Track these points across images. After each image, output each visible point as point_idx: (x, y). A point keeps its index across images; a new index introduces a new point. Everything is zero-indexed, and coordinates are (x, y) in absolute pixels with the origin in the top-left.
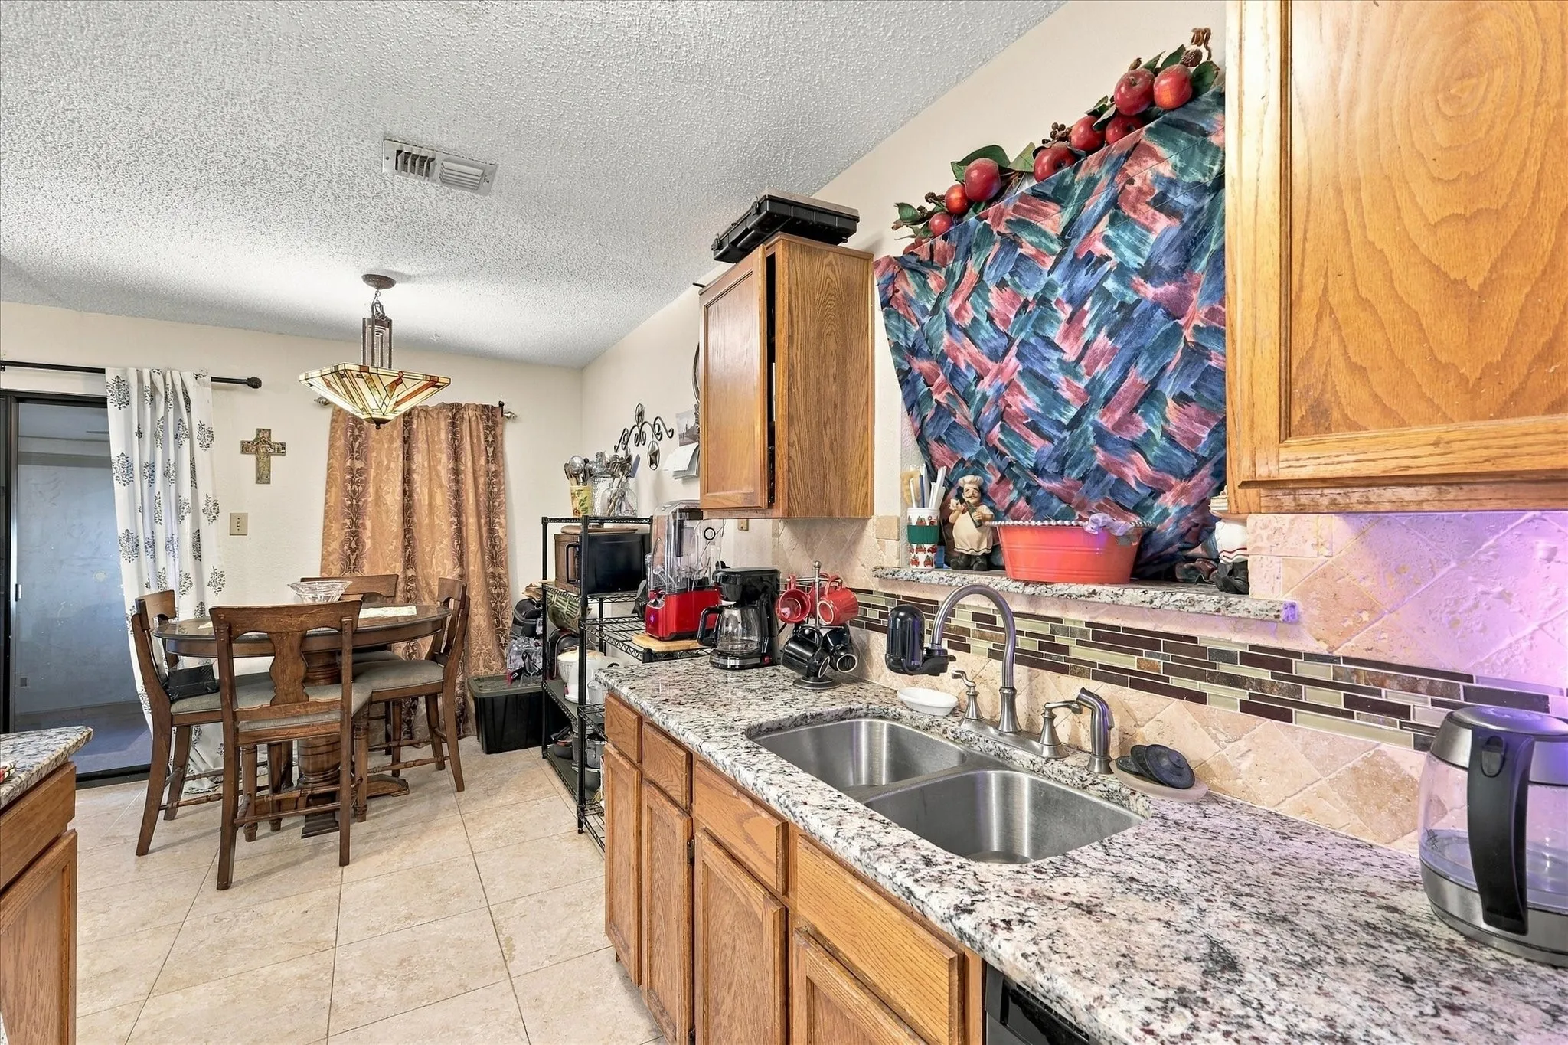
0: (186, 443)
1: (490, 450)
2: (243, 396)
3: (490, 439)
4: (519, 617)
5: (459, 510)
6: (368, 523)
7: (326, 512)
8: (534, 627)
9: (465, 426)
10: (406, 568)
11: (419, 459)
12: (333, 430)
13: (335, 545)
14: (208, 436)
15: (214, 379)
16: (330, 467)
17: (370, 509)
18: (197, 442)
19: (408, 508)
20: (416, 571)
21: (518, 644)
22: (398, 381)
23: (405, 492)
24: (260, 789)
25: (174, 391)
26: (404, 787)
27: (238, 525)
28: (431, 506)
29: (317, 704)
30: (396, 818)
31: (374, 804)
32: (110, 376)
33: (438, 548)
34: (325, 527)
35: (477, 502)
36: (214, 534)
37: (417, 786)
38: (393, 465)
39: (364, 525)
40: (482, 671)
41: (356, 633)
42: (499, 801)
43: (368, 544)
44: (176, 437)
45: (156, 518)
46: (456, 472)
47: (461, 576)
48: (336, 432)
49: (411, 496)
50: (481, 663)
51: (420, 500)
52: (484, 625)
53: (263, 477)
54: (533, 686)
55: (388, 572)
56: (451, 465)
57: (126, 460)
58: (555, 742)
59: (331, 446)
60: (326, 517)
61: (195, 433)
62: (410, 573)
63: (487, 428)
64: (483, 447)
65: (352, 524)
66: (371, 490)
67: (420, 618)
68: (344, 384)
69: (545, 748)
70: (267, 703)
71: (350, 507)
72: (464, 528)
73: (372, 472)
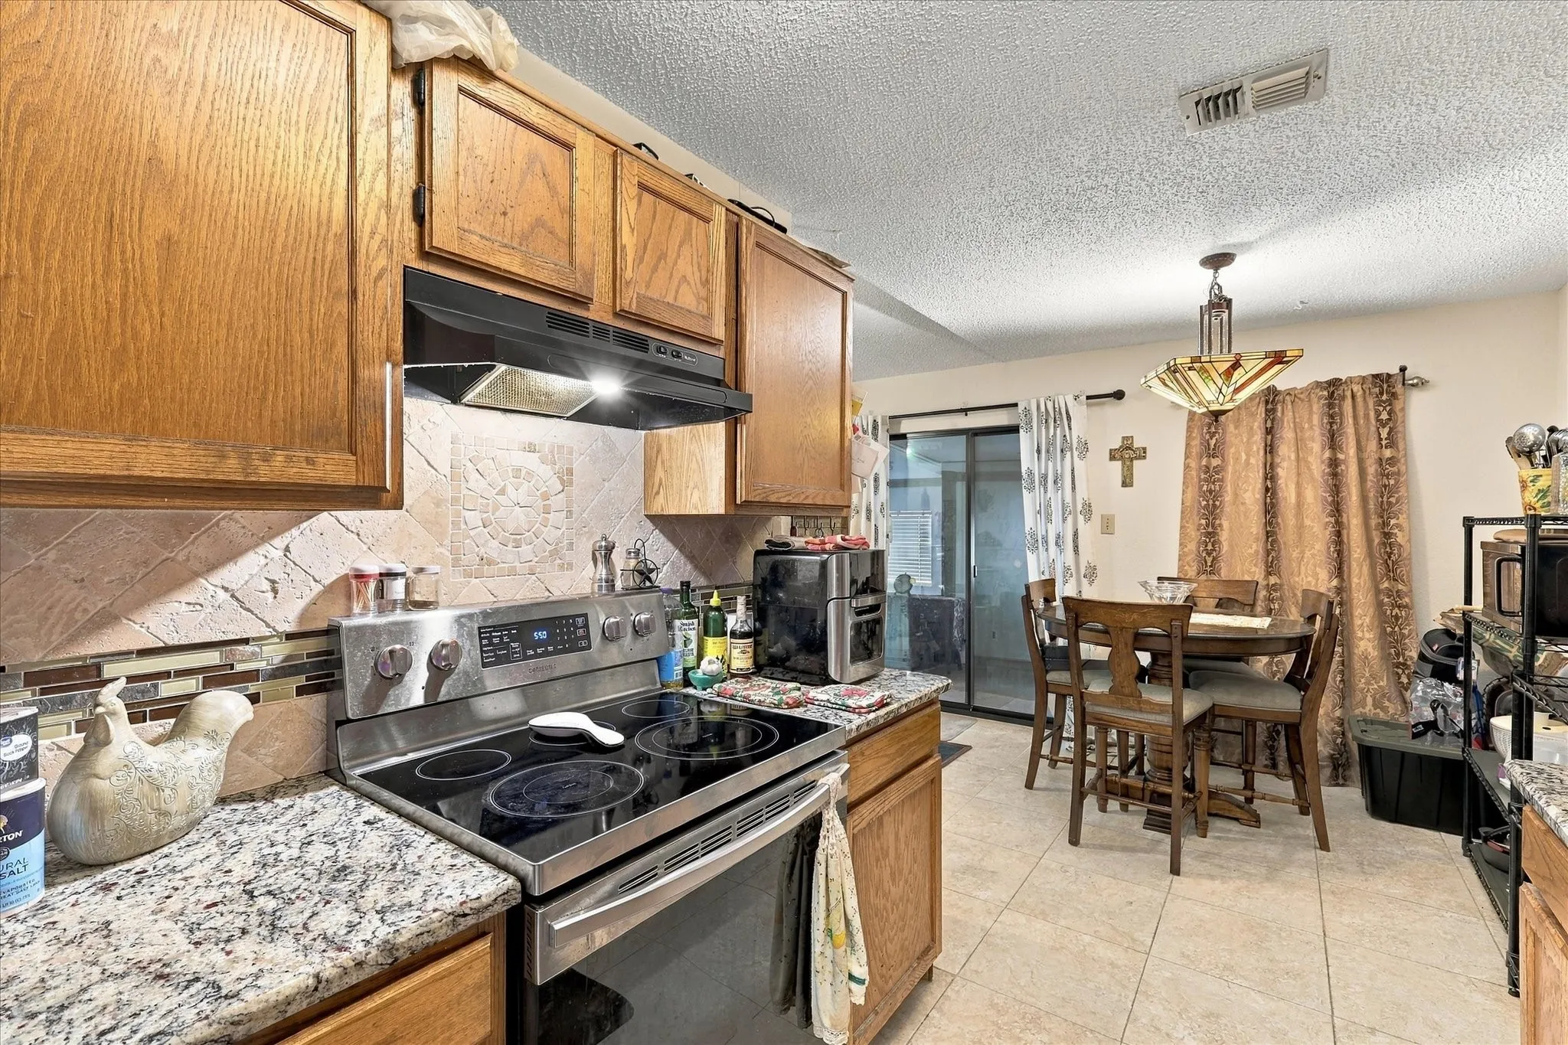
0: (1068, 454)
1: (1384, 433)
2: (1111, 408)
3: (1384, 416)
4: (1428, 653)
5: (1337, 509)
6: (1225, 524)
7: (1182, 512)
8: (1454, 669)
9: (1348, 405)
10: (1269, 574)
11: (1286, 451)
12: (1189, 429)
13: (1192, 546)
14: (1084, 448)
15: (1088, 398)
16: (1187, 467)
17: (1227, 509)
18: (1076, 453)
19: (1270, 508)
20: (1280, 577)
21: (1424, 689)
22: (1236, 365)
23: (1267, 490)
24: (1110, 768)
25: (1060, 413)
26: (1256, 821)
27: (1107, 526)
28: (1299, 504)
29: (1148, 702)
30: (1236, 849)
31: (1218, 824)
32: (1021, 408)
33: (1308, 554)
34: (1181, 527)
35: (1364, 499)
36: (1088, 531)
37: (1272, 823)
38: (1252, 461)
39: (1220, 525)
40: (1369, 709)
41: (1186, 639)
42: (1379, 884)
43: (1225, 548)
44: (1062, 451)
45: (1049, 520)
46: (1334, 463)
47: (1339, 590)
48: (1192, 432)
49: (1274, 494)
50: (1369, 700)
51: (1285, 499)
52: (1374, 653)
53: (1127, 482)
54: (1451, 749)
55: (1247, 578)
56: (1327, 454)
57: (1030, 473)
58: (1486, 840)
59: (1188, 445)
60: (1182, 519)
61: (1075, 445)
62: (1273, 580)
63: (1379, 403)
64: (1373, 429)
65: (1208, 525)
66: (1229, 488)
67: (1272, 634)
68: (1177, 380)
69: (1467, 842)
70: (1106, 690)
71: (1206, 507)
72: (1344, 532)
73: (1230, 469)
